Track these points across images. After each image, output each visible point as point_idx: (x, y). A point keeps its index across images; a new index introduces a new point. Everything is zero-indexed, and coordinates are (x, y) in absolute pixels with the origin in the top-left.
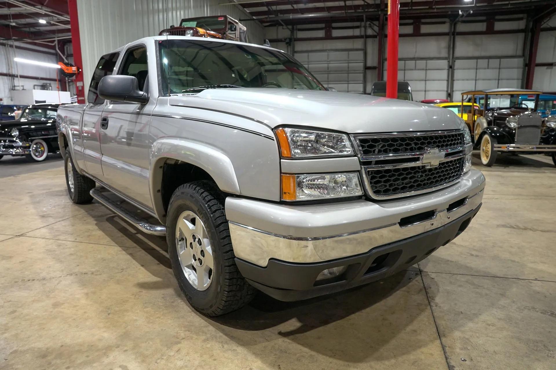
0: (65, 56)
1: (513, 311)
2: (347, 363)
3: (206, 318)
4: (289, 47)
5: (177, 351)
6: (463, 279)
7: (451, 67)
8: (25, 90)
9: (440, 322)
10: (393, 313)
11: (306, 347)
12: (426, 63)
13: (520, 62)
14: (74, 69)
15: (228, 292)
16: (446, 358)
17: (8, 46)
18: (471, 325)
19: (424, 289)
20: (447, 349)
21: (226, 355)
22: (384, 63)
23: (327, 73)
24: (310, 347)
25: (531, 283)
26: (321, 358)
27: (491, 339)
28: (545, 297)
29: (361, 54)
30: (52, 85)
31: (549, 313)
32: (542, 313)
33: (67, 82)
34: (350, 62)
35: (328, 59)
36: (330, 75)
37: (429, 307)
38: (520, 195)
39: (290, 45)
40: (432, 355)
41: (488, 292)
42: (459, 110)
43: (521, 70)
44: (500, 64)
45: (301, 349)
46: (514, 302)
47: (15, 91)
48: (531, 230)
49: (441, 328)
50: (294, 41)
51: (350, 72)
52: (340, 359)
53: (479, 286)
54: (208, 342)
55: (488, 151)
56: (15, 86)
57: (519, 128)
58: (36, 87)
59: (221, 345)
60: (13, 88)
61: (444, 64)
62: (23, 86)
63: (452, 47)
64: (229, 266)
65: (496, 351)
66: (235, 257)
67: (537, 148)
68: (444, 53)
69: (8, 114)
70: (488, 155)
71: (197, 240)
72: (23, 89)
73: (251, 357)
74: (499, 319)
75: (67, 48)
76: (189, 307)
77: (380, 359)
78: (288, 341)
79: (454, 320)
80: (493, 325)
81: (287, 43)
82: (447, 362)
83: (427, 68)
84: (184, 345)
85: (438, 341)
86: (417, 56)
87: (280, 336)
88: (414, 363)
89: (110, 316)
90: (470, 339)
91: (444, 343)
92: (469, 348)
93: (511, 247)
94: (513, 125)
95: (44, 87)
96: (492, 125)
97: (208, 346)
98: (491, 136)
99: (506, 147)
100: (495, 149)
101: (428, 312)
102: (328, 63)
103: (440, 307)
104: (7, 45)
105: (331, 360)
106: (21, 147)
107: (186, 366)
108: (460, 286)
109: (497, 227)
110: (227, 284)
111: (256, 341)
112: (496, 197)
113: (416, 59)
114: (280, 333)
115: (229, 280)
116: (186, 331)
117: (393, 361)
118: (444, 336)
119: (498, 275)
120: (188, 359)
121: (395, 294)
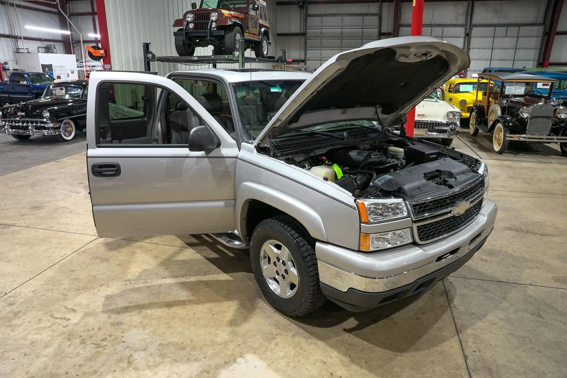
0: (68, 15)
1: (511, 312)
2: (395, 353)
3: (288, 318)
4: (302, 10)
5: (276, 345)
6: (475, 283)
7: (468, 35)
8: (30, 53)
9: (458, 322)
10: (423, 313)
11: (365, 341)
12: (443, 29)
13: (539, 30)
14: (102, 52)
15: (311, 303)
16: (463, 350)
17: (8, 5)
18: (479, 324)
19: (445, 292)
20: (463, 343)
21: (311, 347)
22: (399, 29)
23: (340, 38)
24: (368, 340)
25: (527, 287)
26: (377, 349)
27: (493, 335)
28: (536, 300)
29: (376, 19)
30: (56, 47)
31: (537, 315)
32: (531, 314)
33: (71, 43)
34: (364, 27)
35: (342, 23)
36: (343, 41)
37: (449, 309)
38: (527, 192)
39: (303, 8)
40: (452, 347)
41: (493, 296)
42: (473, 87)
43: (540, 39)
44: (518, 33)
45: (362, 343)
46: (512, 305)
47: (19, 54)
48: (532, 233)
49: (459, 327)
50: (308, 4)
51: (364, 38)
52: (390, 350)
53: (487, 290)
54: (295, 337)
55: (500, 139)
56: (19, 49)
57: (531, 118)
58: (40, 49)
59: (305, 340)
60: (17, 51)
61: (461, 31)
62: (28, 49)
63: (470, 14)
64: (313, 286)
65: (496, 344)
66: (320, 282)
67: (546, 139)
68: (461, 20)
69: (20, 82)
70: (499, 143)
71: (281, 261)
72: (28, 52)
73: (329, 349)
74: (500, 319)
75: (69, 6)
76: (271, 308)
77: (417, 350)
78: (352, 336)
79: (468, 320)
80: (496, 324)
81: (300, 6)
82: (463, 353)
83: (443, 36)
84: (279, 339)
85: (457, 337)
86: (433, 22)
87: (345, 332)
88: (441, 353)
89: (215, 316)
90: (479, 336)
91: (461, 339)
92: (478, 342)
93: (514, 252)
94: (525, 115)
95: (48, 50)
96: (505, 115)
97: (297, 340)
98: (504, 126)
99: (518, 138)
100: (507, 139)
101: (448, 313)
102: (342, 27)
103: (457, 308)
104: (6, 4)
105: (384, 350)
106: (52, 128)
107: (286, 356)
108: (473, 290)
109: (503, 230)
110: (311, 298)
111: (329, 336)
112: (506, 193)
113: (433, 26)
114: (345, 330)
115: (312, 295)
116: (276, 328)
117: (426, 352)
118: (461, 332)
119: (502, 281)
120: (286, 351)
121: (423, 296)
